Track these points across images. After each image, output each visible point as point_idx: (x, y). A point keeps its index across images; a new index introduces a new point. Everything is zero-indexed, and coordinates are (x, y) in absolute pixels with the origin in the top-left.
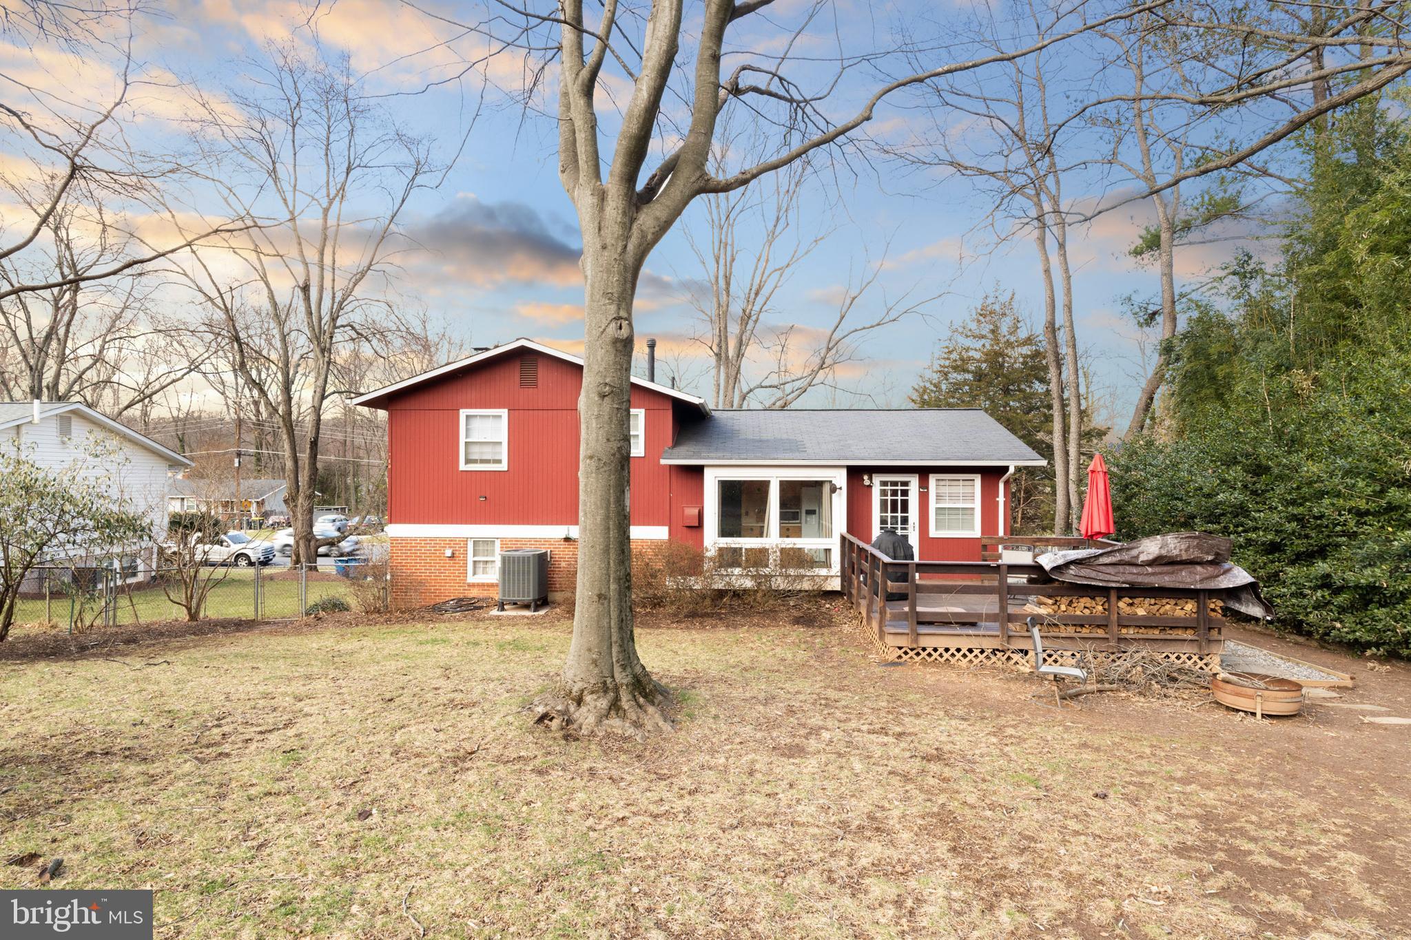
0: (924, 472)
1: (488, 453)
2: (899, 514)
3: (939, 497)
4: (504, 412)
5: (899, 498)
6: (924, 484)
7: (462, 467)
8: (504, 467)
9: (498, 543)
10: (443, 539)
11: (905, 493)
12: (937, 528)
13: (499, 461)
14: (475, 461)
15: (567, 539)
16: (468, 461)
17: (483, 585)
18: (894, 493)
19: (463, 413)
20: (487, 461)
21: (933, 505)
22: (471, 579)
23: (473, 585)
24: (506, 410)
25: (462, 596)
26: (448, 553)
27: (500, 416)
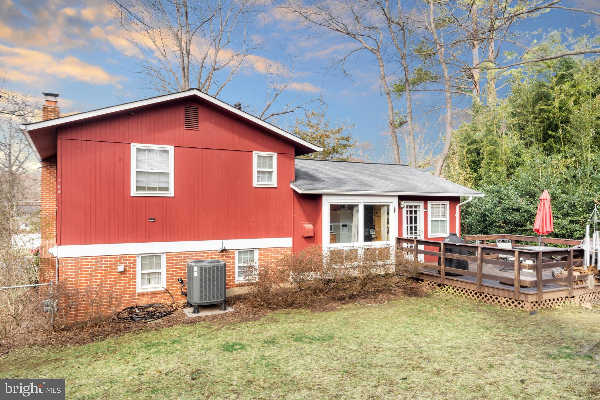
0: (426, 199)
1: (153, 181)
2: (413, 225)
3: (432, 214)
4: (171, 149)
5: (413, 215)
6: (426, 207)
7: (133, 192)
8: (171, 193)
9: (164, 258)
10: (114, 257)
11: (416, 212)
12: (432, 232)
13: (167, 189)
14: (143, 189)
15: (224, 251)
16: (138, 188)
17: (152, 293)
18: (411, 212)
19: (134, 147)
20: (154, 189)
21: (430, 219)
22: (140, 289)
23: (143, 294)
24: (173, 147)
25: (132, 305)
26: (121, 268)
27: (167, 152)
